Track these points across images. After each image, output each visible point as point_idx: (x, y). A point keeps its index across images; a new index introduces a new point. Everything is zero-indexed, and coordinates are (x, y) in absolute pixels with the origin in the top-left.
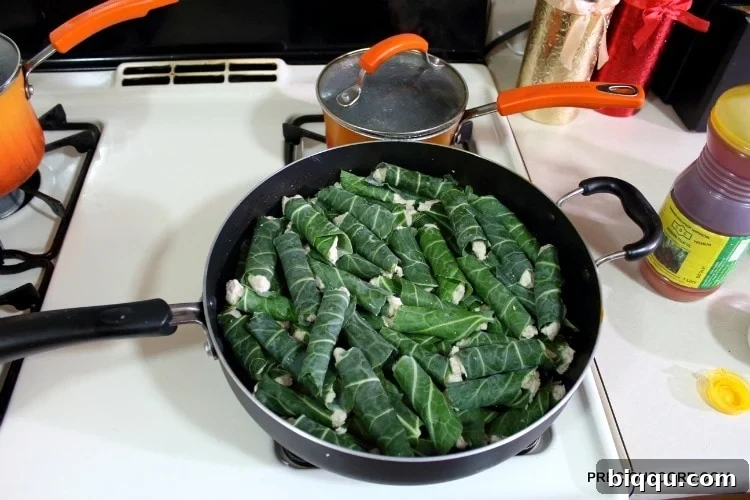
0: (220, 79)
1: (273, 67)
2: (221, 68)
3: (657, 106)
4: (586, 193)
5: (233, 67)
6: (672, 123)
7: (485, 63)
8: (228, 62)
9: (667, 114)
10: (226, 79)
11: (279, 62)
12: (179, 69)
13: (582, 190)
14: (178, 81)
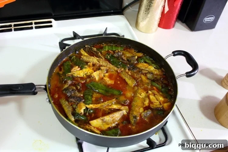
0: (32, 28)
1: (51, 22)
2: (31, 24)
3: (180, 24)
4: (174, 55)
5: (36, 23)
6: (187, 30)
7: (123, 14)
8: (33, 22)
9: (184, 26)
10: (34, 28)
11: (52, 20)
12: (15, 25)
13: (173, 54)
14: (15, 30)
